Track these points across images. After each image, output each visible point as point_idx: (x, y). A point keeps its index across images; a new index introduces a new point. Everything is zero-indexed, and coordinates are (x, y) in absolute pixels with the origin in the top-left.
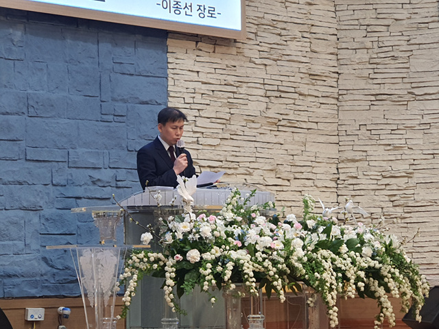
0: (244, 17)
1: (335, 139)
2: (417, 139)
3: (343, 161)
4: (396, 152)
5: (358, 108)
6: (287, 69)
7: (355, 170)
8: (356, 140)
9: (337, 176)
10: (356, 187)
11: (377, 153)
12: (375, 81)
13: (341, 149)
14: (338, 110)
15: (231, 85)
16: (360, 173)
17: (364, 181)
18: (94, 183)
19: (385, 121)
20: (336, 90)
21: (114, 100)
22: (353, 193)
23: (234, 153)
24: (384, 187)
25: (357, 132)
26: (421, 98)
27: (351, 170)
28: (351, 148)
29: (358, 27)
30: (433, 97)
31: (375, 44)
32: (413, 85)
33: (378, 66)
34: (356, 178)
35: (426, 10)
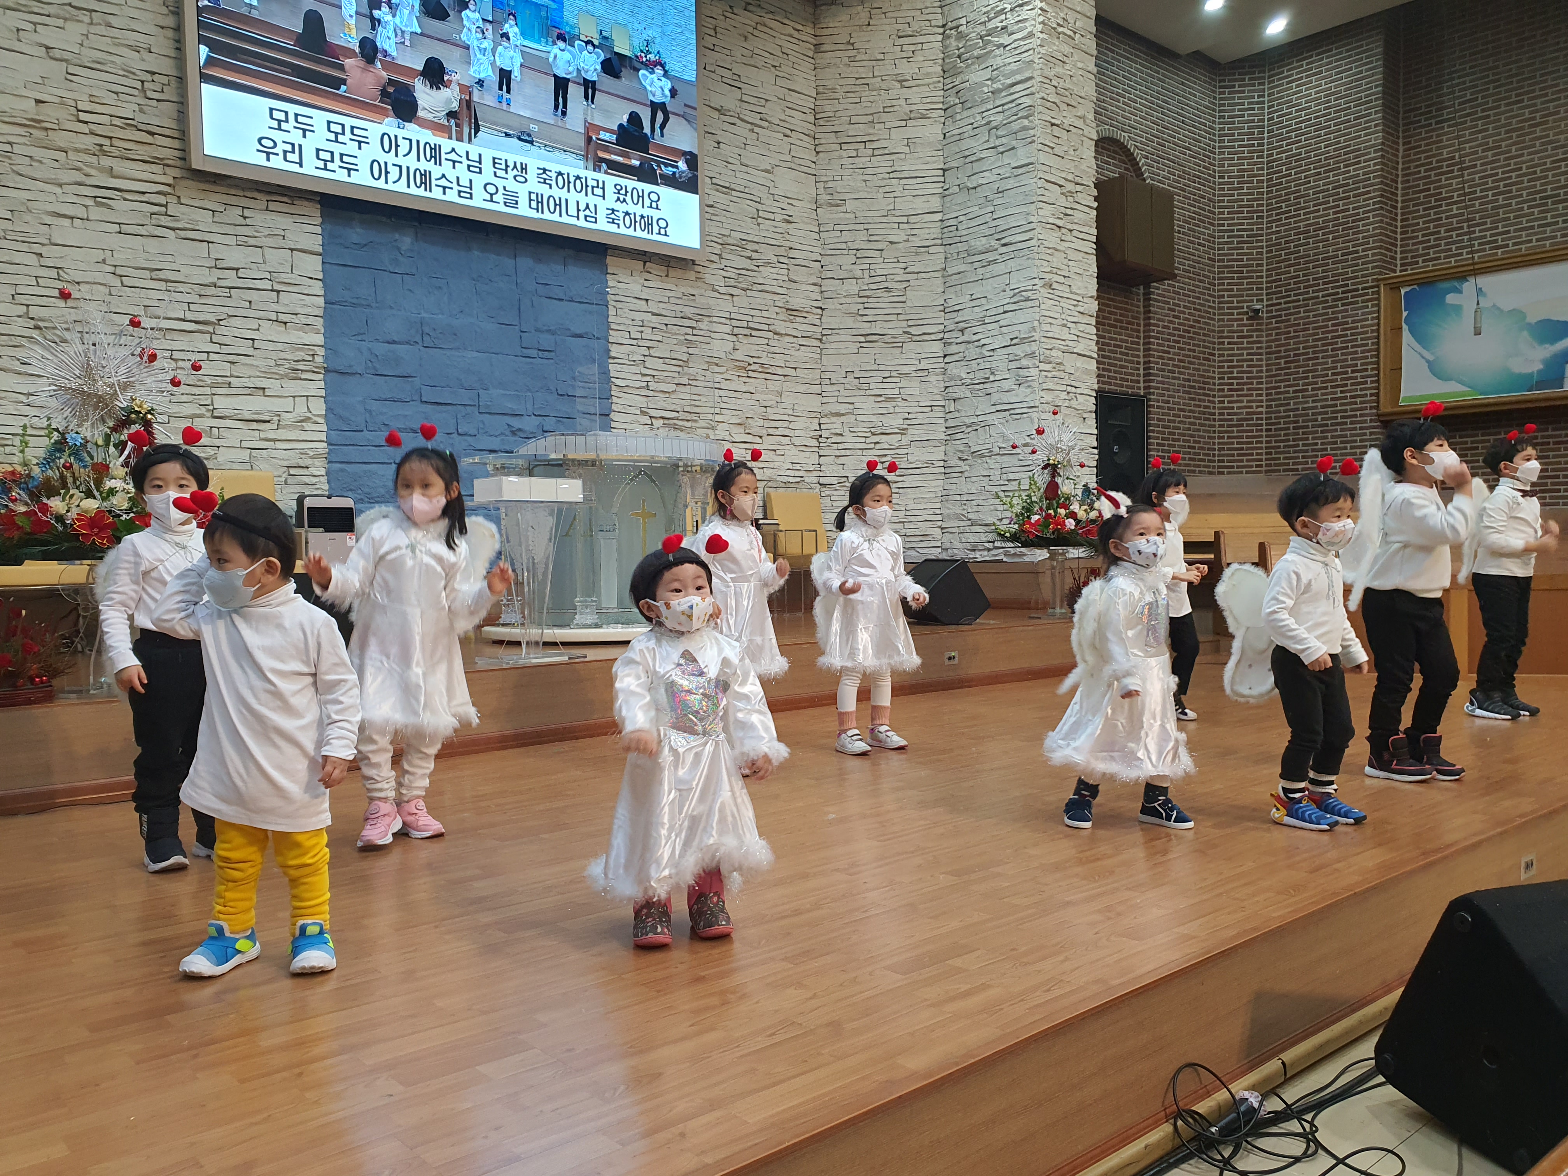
0: (703, 234)
1: (817, 389)
2: (913, 388)
3: (826, 416)
4: (888, 404)
5: (845, 351)
6: (759, 301)
7: (839, 426)
8: (842, 390)
9: (819, 433)
10: (841, 446)
11: (867, 405)
12: (865, 318)
13: (825, 400)
14: (821, 354)
15: (689, 318)
16: (846, 429)
17: (850, 439)
18: (514, 433)
19: (876, 367)
20: (819, 329)
21: (538, 330)
22: (838, 453)
23: (694, 403)
24: (872, 446)
25: (843, 381)
26: (918, 338)
27: (835, 426)
28: (835, 399)
29: (846, 252)
30: (933, 337)
31: (866, 273)
32: (910, 323)
33: (869, 300)
34: (841, 435)
35: (927, 231)
